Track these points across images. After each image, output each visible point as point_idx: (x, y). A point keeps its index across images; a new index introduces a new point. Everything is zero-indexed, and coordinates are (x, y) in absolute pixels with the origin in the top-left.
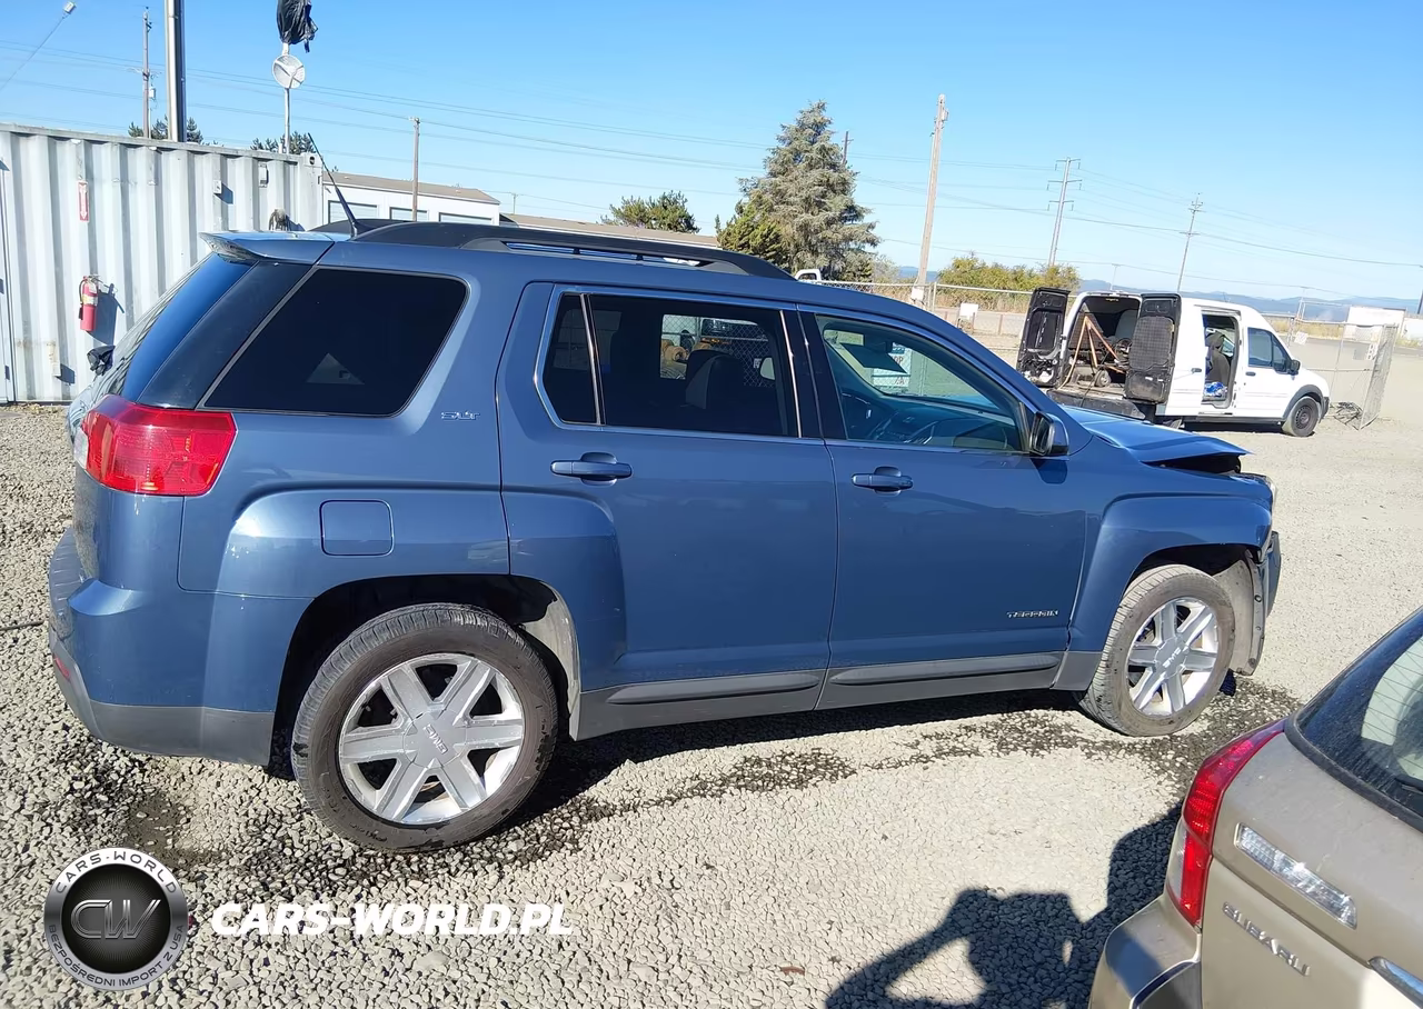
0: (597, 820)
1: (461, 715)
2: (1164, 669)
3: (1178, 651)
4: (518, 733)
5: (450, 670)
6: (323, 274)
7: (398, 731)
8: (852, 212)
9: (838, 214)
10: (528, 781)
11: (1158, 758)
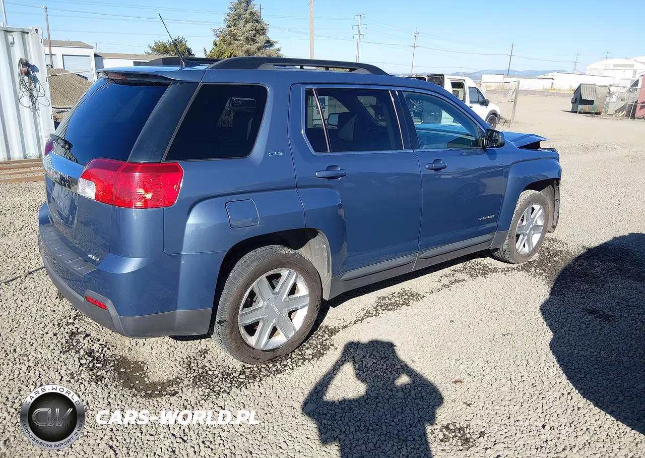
0: (335, 334)
1: (285, 296)
2: (526, 234)
3: (531, 226)
4: (307, 301)
5: (278, 276)
6: (204, 87)
7: (261, 308)
8: (269, 43)
9: (263, 44)
10: (312, 322)
11: (529, 271)
